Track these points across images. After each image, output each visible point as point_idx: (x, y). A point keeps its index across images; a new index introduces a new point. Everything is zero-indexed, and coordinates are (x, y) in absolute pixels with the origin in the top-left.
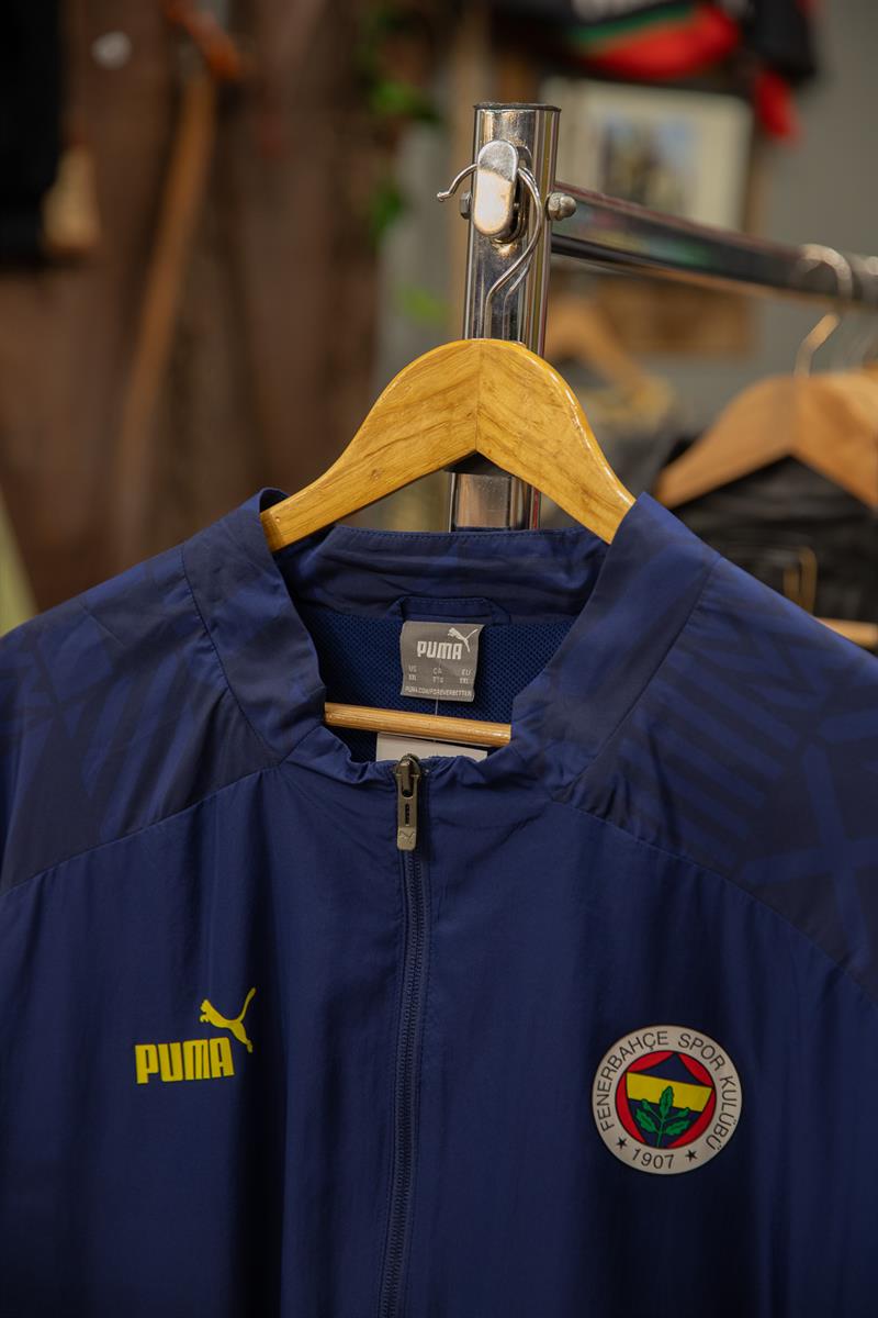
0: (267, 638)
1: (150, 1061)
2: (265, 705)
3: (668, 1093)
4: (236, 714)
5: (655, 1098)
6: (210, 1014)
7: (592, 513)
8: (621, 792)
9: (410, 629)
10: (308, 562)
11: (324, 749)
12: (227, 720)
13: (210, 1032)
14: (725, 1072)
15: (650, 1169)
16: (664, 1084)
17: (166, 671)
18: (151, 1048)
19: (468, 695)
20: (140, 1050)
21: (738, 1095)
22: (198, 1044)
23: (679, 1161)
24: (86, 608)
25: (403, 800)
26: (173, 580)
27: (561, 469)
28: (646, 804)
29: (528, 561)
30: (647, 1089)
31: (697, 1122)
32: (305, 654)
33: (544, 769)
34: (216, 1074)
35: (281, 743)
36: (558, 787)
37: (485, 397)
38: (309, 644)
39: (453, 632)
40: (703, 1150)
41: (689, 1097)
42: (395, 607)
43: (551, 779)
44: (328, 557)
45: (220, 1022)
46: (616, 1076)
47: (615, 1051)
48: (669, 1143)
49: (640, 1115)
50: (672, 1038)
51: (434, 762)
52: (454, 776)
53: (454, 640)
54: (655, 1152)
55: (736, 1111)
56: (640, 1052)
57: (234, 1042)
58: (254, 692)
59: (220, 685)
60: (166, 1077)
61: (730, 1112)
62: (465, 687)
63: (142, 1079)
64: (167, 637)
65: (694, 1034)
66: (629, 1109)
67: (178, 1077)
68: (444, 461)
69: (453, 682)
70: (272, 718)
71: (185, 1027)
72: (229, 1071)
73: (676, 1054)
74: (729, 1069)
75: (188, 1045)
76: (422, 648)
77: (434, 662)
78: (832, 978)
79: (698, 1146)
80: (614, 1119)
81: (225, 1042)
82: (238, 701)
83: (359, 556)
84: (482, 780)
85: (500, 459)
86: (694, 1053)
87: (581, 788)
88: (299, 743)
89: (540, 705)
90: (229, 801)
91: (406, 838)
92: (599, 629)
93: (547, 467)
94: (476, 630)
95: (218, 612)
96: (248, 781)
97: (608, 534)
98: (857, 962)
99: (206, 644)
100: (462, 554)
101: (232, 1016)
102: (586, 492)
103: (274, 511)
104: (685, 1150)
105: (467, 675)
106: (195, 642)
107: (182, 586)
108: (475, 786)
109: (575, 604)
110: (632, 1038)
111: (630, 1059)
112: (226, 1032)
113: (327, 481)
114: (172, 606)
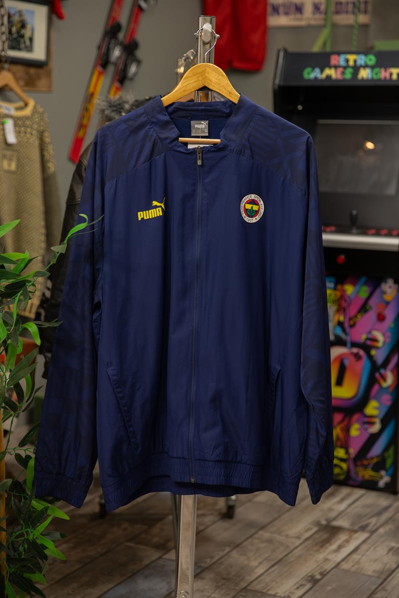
0: (164, 125)
1: (141, 215)
2: (166, 139)
3: (252, 207)
4: (159, 141)
5: (250, 208)
6: (155, 203)
7: (232, 97)
8: (243, 150)
9: (192, 122)
10: (170, 109)
11: (180, 147)
12: (157, 142)
13: (156, 207)
14: (261, 203)
15: (249, 222)
16: (252, 205)
17: (142, 133)
18: (142, 213)
19: (207, 134)
20: (139, 213)
21: (263, 207)
22: (152, 210)
23: (254, 220)
24: (122, 121)
25: (198, 155)
26: (143, 114)
27: (225, 89)
28: (248, 152)
29: (219, 107)
30: (249, 207)
31: (257, 212)
32: (174, 128)
33: (228, 146)
34: (158, 215)
35: (170, 146)
36: (230, 150)
37: (207, 75)
38: (174, 126)
39: (202, 122)
40: (258, 218)
41: (255, 208)
42: (190, 117)
43: (229, 148)
44: (176, 108)
45: (159, 204)
46: (243, 204)
47: (243, 200)
48: (252, 217)
49: (248, 212)
50: (253, 197)
51: (204, 147)
52: (209, 150)
53: (203, 124)
54: (250, 219)
55: (263, 210)
56: (247, 199)
57: (162, 208)
58: (163, 136)
59: (155, 135)
60: (145, 218)
61: (262, 211)
62: (206, 133)
63: (140, 219)
64: (142, 126)
65: (256, 196)
66: (246, 210)
67: (148, 218)
68: (197, 89)
69: (204, 132)
70: (168, 141)
71: (149, 207)
72: (161, 214)
73: (253, 200)
74: (262, 202)
75: (150, 211)
76: (196, 126)
77: (199, 128)
78: (284, 180)
79: (257, 217)
80: (244, 212)
81: (160, 208)
82: (159, 138)
83: (183, 107)
84: (216, 150)
85: (211, 87)
86: (256, 199)
87: (235, 150)
88: (174, 146)
89: (225, 135)
90: (159, 159)
91: (199, 162)
92: (235, 119)
93: (221, 88)
94: (207, 122)
95: (154, 120)
96: (163, 155)
97: (236, 102)
98: (288, 177)
99: (151, 127)
100: (205, 106)
101: (162, 203)
102: (230, 93)
103: (162, 99)
104: (255, 218)
105: (207, 131)
106: (148, 127)
107: (145, 115)
108: (213, 151)
109: (229, 115)
110: (246, 197)
111: (246, 201)
112: (161, 206)
113: (174, 93)
114: (143, 119)
